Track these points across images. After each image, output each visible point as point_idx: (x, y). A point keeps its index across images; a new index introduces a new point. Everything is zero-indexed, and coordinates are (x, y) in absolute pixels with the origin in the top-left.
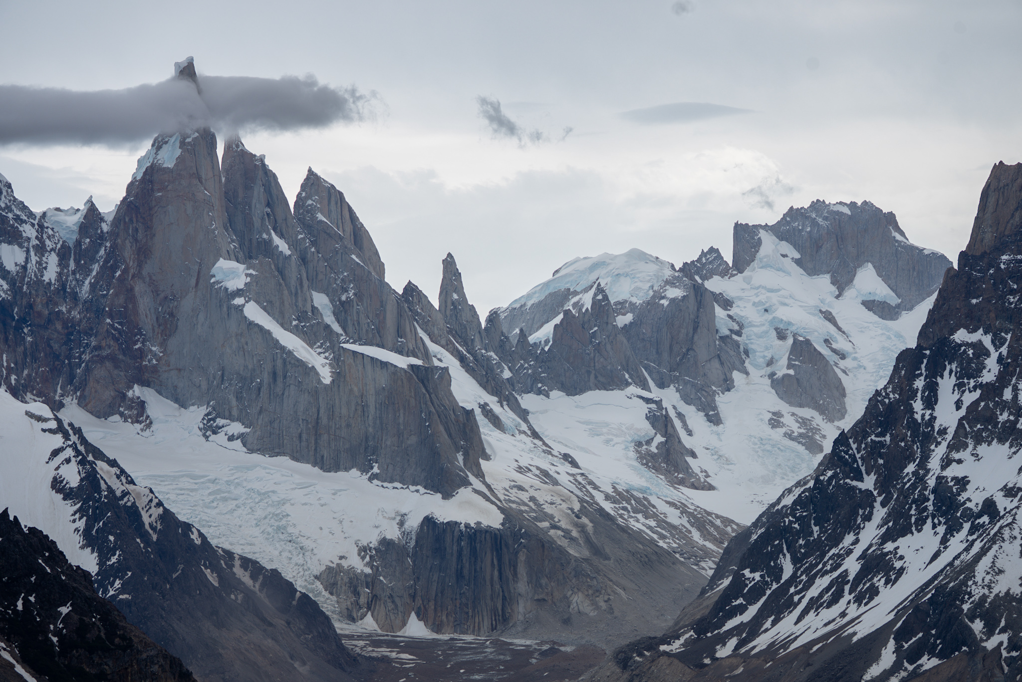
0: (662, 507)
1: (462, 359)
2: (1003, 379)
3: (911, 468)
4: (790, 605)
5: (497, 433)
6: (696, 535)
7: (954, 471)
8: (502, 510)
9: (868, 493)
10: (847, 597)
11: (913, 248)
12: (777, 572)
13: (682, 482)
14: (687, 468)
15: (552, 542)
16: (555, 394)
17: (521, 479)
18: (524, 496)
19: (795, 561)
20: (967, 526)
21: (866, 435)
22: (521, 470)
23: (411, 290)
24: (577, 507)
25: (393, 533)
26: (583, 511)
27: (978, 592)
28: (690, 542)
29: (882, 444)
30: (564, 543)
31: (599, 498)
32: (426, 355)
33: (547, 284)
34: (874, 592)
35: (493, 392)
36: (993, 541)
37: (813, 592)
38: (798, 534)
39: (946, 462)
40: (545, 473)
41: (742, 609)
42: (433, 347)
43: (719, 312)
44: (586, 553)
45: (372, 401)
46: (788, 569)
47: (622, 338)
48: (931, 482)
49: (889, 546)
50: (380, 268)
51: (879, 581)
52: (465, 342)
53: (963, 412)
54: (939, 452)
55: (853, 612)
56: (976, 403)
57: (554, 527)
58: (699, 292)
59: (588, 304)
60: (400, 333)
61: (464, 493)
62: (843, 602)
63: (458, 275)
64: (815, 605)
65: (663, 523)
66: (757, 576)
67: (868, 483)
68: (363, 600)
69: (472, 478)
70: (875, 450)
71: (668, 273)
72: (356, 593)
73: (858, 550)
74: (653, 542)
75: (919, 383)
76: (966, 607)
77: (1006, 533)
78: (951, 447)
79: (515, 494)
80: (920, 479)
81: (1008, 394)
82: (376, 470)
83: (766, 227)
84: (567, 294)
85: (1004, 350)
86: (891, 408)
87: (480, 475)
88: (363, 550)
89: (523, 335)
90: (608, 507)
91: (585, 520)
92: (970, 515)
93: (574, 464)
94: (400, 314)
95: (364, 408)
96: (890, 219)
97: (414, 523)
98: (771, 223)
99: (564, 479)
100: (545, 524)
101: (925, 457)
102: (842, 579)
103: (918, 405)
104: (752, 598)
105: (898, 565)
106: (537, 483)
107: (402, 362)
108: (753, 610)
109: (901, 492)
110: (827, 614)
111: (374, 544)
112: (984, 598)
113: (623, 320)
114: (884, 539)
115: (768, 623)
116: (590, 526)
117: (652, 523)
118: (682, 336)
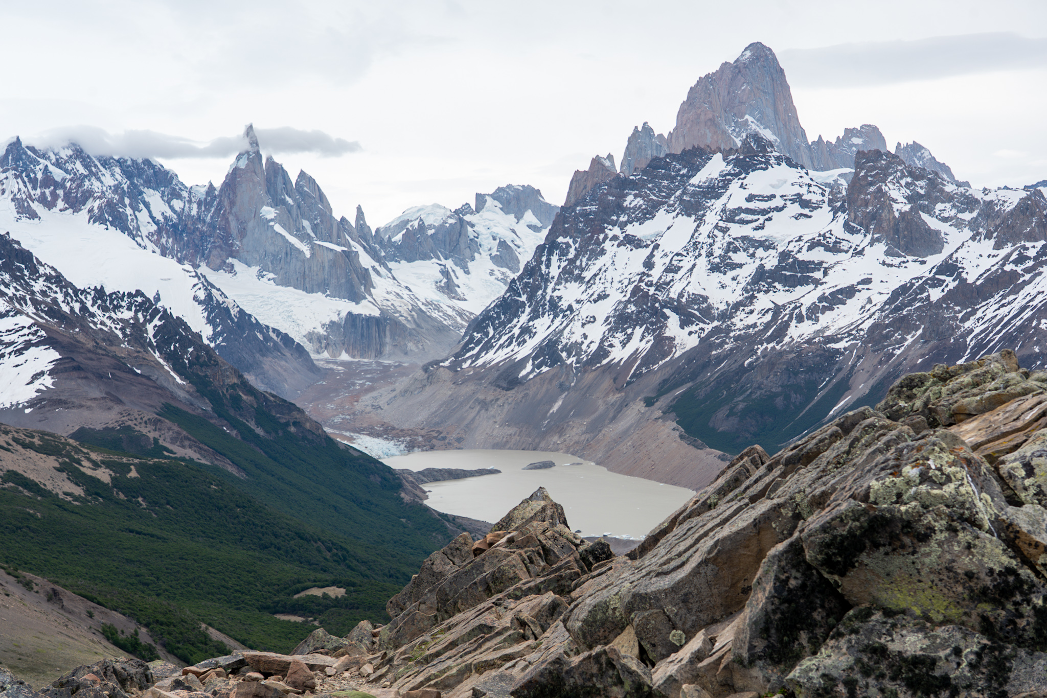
0: (445, 308)
1: (364, 248)
2: (576, 257)
3: (540, 292)
4: (492, 347)
5: (378, 278)
6: (459, 319)
7: (557, 293)
8: (380, 309)
9: (523, 302)
10: (514, 343)
11: (547, 204)
12: (487, 334)
13: (454, 298)
14: (456, 292)
15: (400, 322)
16: (403, 262)
17: (388, 297)
18: (389, 303)
19: (495, 329)
20: (561, 315)
21: (523, 279)
22: (388, 293)
23: (343, 219)
24: (410, 308)
25: (335, 318)
26: (413, 309)
27: (564, 341)
28: (456, 322)
29: (529, 283)
30: (405, 322)
31: (420, 304)
32: (349, 246)
33: (400, 217)
34: (524, 341)
35: (377, 261)
36: (571, 321)
37: (501, 342)
38: (495, 318)
39: (554, 290)
40: (398, 294)
41: (473, 349)
42: (352, 243)
43: (469, 229)
44: (414, 326)
45: (326, 265)
46: (491, 332)
47: (430, 239)
48: (548, 298)
49: (531, 323)
50: (331, 210)
51: (527, 337)
52: (366, 241)
53: (561, 270)
54: (551, 286)
55: (516, 349)
56: (566, 266)
57: (401, 316)
58: (461, 221)
59: (416, 226)
60: (339, 237)
61: (364, 302)
62: (512, 345)
63: (363, 213)
64: (501, 346)
65: (445, 314)
66: (479, 335)
67: (524, 298)
68: (323, 345)
69: (367, 296)
70: (526, 285)
71: (449, 213)
72: (320, 342)
73: (519, 325)
74: (441, 322)
75: (544, 259)
76: (560, 347)
77: (576, 318)
78: (556, 284)
79: (385, 303)
80: (544, 297)
81: (578, 263)
82: (328, 293)
83: (488, 195)
84: (408, 221)
85: (577, 245)
86: (533, 268)
87: (371, 295)
88: (323, 325)
89: (390, 238)
90: (423, 308)
91: (413, 313)
92: (563, 311)
93: (410, 290)
94: (339, 229)
95: (324, 268)
96: (538, 192)
97: (344, 314)
98: (491, 193)
99: (405, 296)
100: (397, 315)
101: (546, 288)
102: (512, 337)
103: (543, 267)
104: (477, 344)
105: (534, 331)
106: (394, 298)
107: (339, 249)
108: (477, 349)
109: (536, 302)
110: (506, 350)
111: (328, 323)
112: (567, 343)
113: (430, 232)
114: (529, 320)
115: (483, 354)
116: (415, 315)
117: (441, 314)
118: (454, 239)
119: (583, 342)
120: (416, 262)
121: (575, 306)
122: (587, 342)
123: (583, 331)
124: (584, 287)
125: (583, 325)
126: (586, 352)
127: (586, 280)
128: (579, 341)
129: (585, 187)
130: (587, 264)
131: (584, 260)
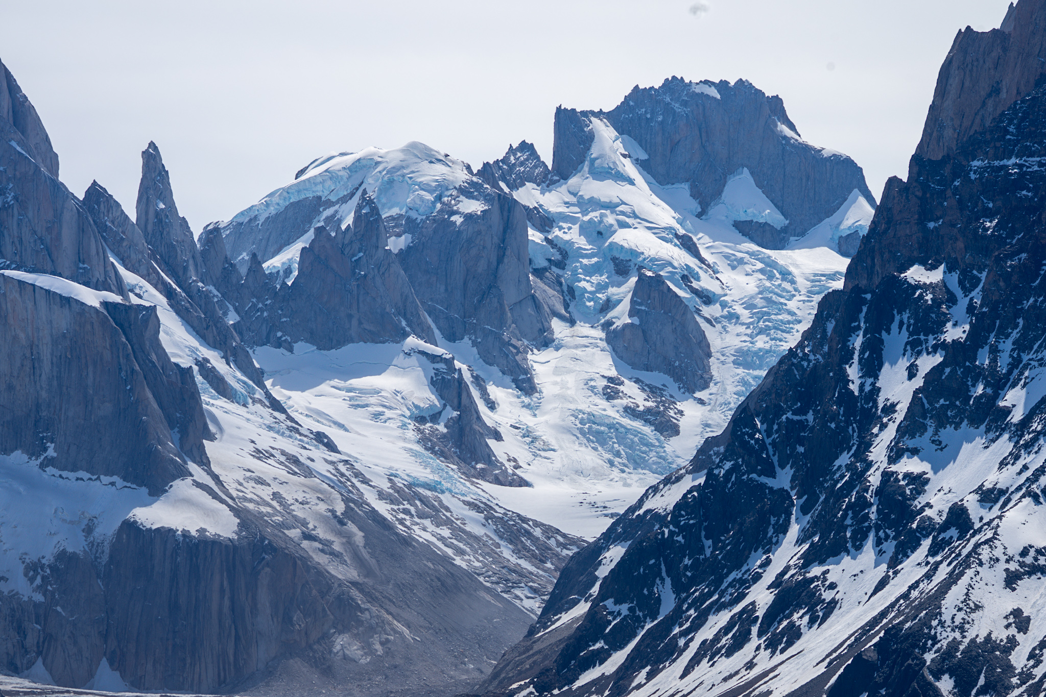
0: (457, 509)
1: (169, 294)
2: (976, 338)
3: (844, 459)
4: (672, 652)
5: (222, 402)
7: (910, 465)
8: (236, 512)
9: (783, 495)
10: (754, 642)
11: (806, 149)
12: (651, 607)
13: (482, 475)
14: (488, 457)
15: (305, 560)
16: (301, 347)
17: (260, 467)
18: (265, 493)
19: (680, 588)
20: (926, 543)
21: (779, 412)
22: (259, 454)
23: (96, 193)
24: (340, 508)
25: (76, 545)
26: (348, 512)
27: (946, 637)
28: (498, 559)
29: (802, 425)
30: (321, 559)
31: (370, 497)
32: (120, 288)
33: (287, 190)
34: (794, 634)
35: (213, 345)
36: (966, 564)
37: (707, 633)
38: (682, 551)
39: (895, 454)
40: (295, 461)
41: (601, 657)
42: (129, 277)
43: (534, 236)
44: (353, 574)
45: (46, 353)
46: (668, 604)
47: (398, 269)
48: (874, 479)
49: (816, 571)
50: (53, 161)
51: (800, 618)
52: (172, 273)
53: (918, 382)
54: (885, 438)
55: (764, 661)
56: (936, 371)
57: (308, 537)
58: (506, 205)
59: (348, 221)
60: (81, 256)
61: (181, 487)
62: (748, 651)
63: (163, 174)
64: (708, 651)
65: (459, 532)
66: (624, 609)
67: (783, 479)
68: (30, 641)
69: (192, 467)
70: (794, 431)
71: (461, 176)
72: (21, 631)
73: (769, 576)
74: (446, 560)
75: (858, 342)
76: (929, 657)
77: (985, 553)
78: (902, 431)
79: (251, 490)
80: (859, 477)
81: (984, 359)
82: (51, 452)
83: (599, 114)
84: (318, 203)
85: (977, 296)
86: (816, 373)
87: (204, 462)
88: (33, 568)
89: (256, 262)
90: (383, 508)
91: (351, 527)
92: (927, 528)
93: (331, 447)
94: (82, 230)
95: (35, 363)
97: (107, 529)
99: (321, 467)
100: (294, 533)
101: (865, 445)
102: (746, 618)
103: (853, 372)
104: (616, 643)
105: (827, 596)
106: (282, 473)
107: (91, 297)
108: (618, 658)
109: (831, 492)
110: (726, 665)
111: (49, 559)
112: (954, 645)
113: (396, 244)
114: (809, 559)
115: (641, 677)
116: (359, 536)
117: (446, 532)
118: (482, 267)
119: (1012, 643)
120: (349, 347)
121: (975, 510)
122: (1027, 643)
123: (1009, 601)
124: (1004, 446)
125: (1011, 580)
126: (1025, 676)
127: (1017, 416)
128: (1000, 635)
129: (995, 91)
130: (1015, 363)
131: (1007, 346)
